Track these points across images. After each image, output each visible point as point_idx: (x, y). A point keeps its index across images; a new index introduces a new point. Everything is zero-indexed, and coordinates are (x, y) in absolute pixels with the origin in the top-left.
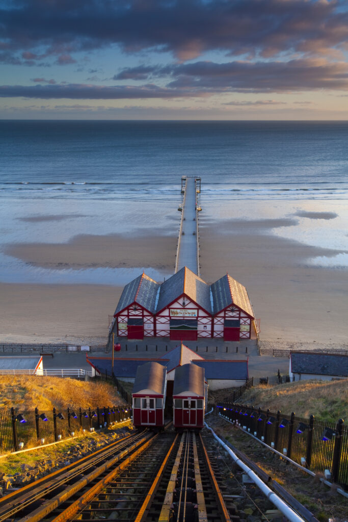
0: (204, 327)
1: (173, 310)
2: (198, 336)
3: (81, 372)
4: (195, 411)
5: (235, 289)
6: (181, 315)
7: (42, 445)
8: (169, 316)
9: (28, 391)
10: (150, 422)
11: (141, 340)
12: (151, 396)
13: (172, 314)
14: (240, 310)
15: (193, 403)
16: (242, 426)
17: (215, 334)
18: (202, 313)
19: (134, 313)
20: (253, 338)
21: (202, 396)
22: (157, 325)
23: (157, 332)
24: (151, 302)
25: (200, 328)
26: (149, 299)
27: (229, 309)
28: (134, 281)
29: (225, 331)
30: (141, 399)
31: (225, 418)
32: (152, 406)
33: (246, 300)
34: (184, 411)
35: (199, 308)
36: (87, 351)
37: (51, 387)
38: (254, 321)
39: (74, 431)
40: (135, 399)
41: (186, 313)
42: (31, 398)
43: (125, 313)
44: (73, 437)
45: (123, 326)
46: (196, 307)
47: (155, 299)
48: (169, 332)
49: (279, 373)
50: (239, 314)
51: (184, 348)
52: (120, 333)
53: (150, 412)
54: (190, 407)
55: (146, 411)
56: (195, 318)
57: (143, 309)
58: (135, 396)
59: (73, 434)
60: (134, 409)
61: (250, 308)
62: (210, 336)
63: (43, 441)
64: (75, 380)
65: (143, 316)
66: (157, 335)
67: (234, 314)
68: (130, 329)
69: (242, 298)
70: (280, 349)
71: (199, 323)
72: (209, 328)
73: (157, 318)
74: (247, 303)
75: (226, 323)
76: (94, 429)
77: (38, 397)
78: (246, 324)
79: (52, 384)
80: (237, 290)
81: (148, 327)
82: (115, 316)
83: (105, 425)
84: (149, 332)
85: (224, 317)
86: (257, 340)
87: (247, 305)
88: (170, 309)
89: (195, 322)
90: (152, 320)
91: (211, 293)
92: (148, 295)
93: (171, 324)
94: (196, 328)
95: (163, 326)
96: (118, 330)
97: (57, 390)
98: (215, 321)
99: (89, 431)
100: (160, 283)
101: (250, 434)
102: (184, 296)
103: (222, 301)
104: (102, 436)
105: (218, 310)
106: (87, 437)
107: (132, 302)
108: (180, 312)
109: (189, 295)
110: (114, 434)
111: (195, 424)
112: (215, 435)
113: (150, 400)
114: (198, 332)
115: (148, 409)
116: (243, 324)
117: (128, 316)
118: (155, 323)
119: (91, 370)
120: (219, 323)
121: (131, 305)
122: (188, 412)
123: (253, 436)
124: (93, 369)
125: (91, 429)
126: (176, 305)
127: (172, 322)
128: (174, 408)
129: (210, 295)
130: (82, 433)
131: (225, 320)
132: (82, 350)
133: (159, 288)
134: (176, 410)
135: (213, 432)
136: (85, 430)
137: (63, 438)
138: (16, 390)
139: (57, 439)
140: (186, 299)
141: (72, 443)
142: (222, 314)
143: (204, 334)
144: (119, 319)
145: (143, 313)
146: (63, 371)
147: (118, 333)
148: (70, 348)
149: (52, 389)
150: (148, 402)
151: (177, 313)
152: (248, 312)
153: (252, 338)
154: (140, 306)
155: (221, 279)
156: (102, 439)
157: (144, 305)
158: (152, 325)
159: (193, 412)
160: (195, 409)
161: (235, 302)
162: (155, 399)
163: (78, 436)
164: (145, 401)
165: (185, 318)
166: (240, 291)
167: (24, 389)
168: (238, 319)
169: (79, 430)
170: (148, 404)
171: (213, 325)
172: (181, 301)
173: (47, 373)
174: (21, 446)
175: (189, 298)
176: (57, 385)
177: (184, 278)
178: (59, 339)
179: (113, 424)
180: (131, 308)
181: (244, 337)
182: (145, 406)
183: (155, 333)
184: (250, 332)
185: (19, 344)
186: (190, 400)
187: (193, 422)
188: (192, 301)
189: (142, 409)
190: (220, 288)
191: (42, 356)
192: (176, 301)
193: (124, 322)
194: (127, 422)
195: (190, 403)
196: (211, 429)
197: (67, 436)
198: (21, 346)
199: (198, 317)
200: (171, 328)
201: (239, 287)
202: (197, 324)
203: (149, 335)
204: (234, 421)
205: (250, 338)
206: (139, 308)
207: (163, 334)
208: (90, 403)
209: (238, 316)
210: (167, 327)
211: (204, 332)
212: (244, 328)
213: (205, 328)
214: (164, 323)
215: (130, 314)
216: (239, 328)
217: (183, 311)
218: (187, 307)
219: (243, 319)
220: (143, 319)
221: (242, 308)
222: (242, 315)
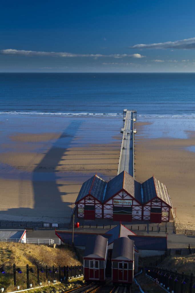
0: (137, 212)
1: (115, 200)
2: (133, 219)
3: (52, 241)
4: (127, 271)
5: (159, 186)
6: (121, 204)
7: (18, 290)
8: (113, 204)
9: (13, 253)
10: (95, 278)
11: (93, 221)
12: (96, 259)
13: (115, 203)
15: (126, 265)
16: (160, 283)
17: (144, 218)
18: (135, 203)
19: (88, 201)
21: (132, 260)
22: (105, 210)
23: (104, 215)
24: (100, 194)
25: (134, 213)
26: (99, 192)
27: (154, 200)
28: (89, 179)
29: (151, 216)
30: (90, 261)
31: (149, 277)
32: (97, 266)
33: (166, 194)
34: (119, 270)
35: (133, 199)
36: (57, 227)
37: (29, 251)
38: (172, 209)
39: (42, 282)
40: (85, 261)
41: (124, 203)
42: (14, 258)
43: (83, 201)
44: (40, 286)
45: (81, 211)
46: (131, 198)
47: (103, 193)
48: (112, 215)
49: (189, 247)
50: (161, 204)
51: (122, 227)
52: (79, 215)
53: (96, 270)
54: (123, 268)
55: (93, 270)
56: (131, 206)
57: (95, 199)
58: (85, 258)
59: (41, 284)
60: (85, 268)
61: (169, 200)
62: (141, 219)
63: (19, 288)
64: (47, 247)
65: (95, 204)
66: (104, 217)
67: (158, 204)
68: (85, 212)
69: (163, 193)
70: (190, 229)
71: (133, 209)
72: (140, 213)
73: (104, 205)
74: (167, 196)
75: (152, 210)
76: (56, 281)
77: (18, 257)
78: (166, 211)
79: (30, 248)
80: (160, 187)
81: (98, 211)
82: (76, 203)
83: (65, 279)
84: (99, 215)
85: (151, 206)
86: (174, 222)
87: (167, 198)
88: (113, 199)
89: (130, 209)
90: (101, 207)
91: (142, 189)
92: (98, 190)
93: (114, 210)
94: (131, 213)
95: (108, 210)
96: (78, 213)
97: (33, 253)
98: (145, 208)
99: (53, 282)
100: (107, 182)
101: (165, 289)
102: (124, 190)
103: (149, 195)
104: (61, 286)
105: (147, 201)
106: (50, 287)
107: (87, 194)
108: (120, 201)
109: (126, 190)
110: (69, 285)
111: (127, 280)
112: (140, 288)
113: (96, 262)
114: (133, 216)
115: (94, 268)
116: (164, 211)
117: (85, 203)
118: (103, 209)
119: (58, 240)
120: (147, 210)
121: (87, 196)
122: (122, 272)
123: (166, 290)
124: (60, 240)
125: (54, 281)
126: (117, 197)
127: (115, 208)
128: (112, 268)
129: (141, 190)
130: (48, 283)
131: (151, 208)
132: (53, 226)
133: (106, 185)
134: (113, 269)
135: (140, 287)
136: (49, 282)
137: (33, 287)
138: (5, 252)
139: (28, 287)
140: (124, 192)
141: (40, 290)
142: (149, 204)
143: (137, 218)
144: (79, 206)
145: (95, 202)
146: (39, 240)
147: (77, 215)
148: (45, 225)
149: (30, 252)
150: (94, 263)
151: (118, 203)
152: (167, 203)
153: (170, 221)
154: (92, 197)
155: (149, 180)
156: (61, 288)
157: (96, 197)
158: (101, 210)
159: (125, 271)
160: (127, 269)
161: (159, 196)
162: (99, 261)
163: (44, 285)
164: (92, 263)
165: (124, 206)
166: (162, 188)
167: (10, 251)
168: (160, 207)
169: (45, 281)
170: (94, 265)
171: (143, 211)
172: (121, 194)
173: (28, 241)
174: (2, 291)
175: (126, 192)
176: (34, 249)
177: (123, 178)
178: (38, 219)
179: (71, 279)
180: (87, 198)
181: (165, 220)
182: (92, 266)
183: (103, 216)
184: (169, 217)
185: (11, 221)
186: (123, 263)
187: (125, 279)
188: (128, 194)
189: (90, 268)
190: (148, 186)
191: (25, 230)
192: (117, 194)
193: (82, 208)
194: (81, 277)
195: (123, 265)
196: (138, 284)
197: (36, 285)
198: (13, 222)
199: (133, 205)
200: (114, 213)
201: (161, 185)
202: (131, 211)
203: (99, 217)
204: (155, 280)
205: (168, 221)
206: (92, 198)
207: (108, 216)
208: (56, 262)
209: (160, 205)
210: (111, 212)
211: (137, 216)
212: (164, 214)
213: (137, 213)
214: (109, 209)
215: (86, 202)
216: (162, 214)
217: (122, 201)
218: (125, 198)
219: (164, 208)
220: (95, 206)
221: (163, 200)
222: (163, 205)
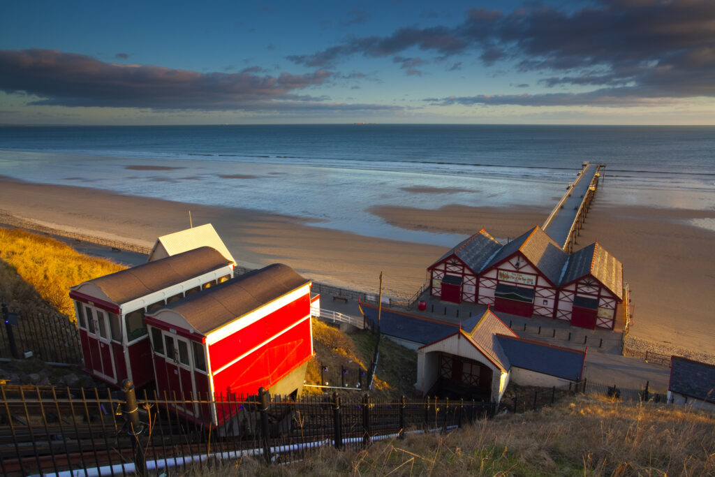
0: (543, 301)
1: (502, 272)
2: (535, 313)
5: (603, 260)
6: (513, 280)
8: (497, 279)
11: (458, 305)
13: (501, 277)
14: (601, 286)
17: (559, 314)
18: (542, 282)
19: (451, 268)
20: (616, 330)
22: (480, 288)
23: (480, 297)
24: (479, 260)
25: (538, 301)
26: (477, 256)
27: (583, 281)
29: (575, 312)
33: (617, 277)
35: (539, 274)
41: (520, 279)
43: (442, 267)
45: (438, 284)
46: (534, 272)
47: (487, 259)
48: (494, 300)
49: (647, 387)
50: (599, 291)
51: (489, 315)
56: (532, 288)
57: (464, 265)
61: (619, 287)
62: (551, 316)
65: (464, 274)
66: (479, 302)
67: (591, 290)
68: (444, 287)
69: (610, 273)
71: (537, 295)
72: (551, 303)
73: (481, 279)
74: (616, 280)
75: (577, 301)
78: (609, 307)
80: (606, 262)
81: (469, 289)
82: (429, 269)
84: (469, 296)
85: (575, 292)
86: (623, 334)
87: (616, 283)
88: (498, 270)
89: (532, 292)
90: (474, 281)
91: (567, 263)
92: (478, 253)
93: (497, 290)
94: (533, 302)
95: (488, 291)
96: (432, 288)
98: (561, 295)
100: (503, 244)
102: (520, 254)
105: (567, 282)
107: (450, 254)
108: (512, 276)
109: (526, 255)
114: (535, 307)
116: (604, 306)
117: (445, 271)
118: (477, 286)
120: (566, 299)
121: (449, 258)
126: (507, 266)
127: (499, 287)
129: (563, 264)
131: (576, 297)
140: (521, 259)
142: (572, 288)
143: (543, 312)
144: (435, 275)
145: (463, 270)
147: (432, 292)
151: (508, 277)
152: (613, 291)
154: (460, 260)
155: (586, 248)
157: (467, 262)
158: (474, 288)
161: (595, 274)
165: (519, 285)
166: (610, 265)
168: (596, 298)
171: (557, 300)
172: (514, 261)
175: (525, 258)
177: (529, 236)
180: (450, 261)
181: (604, 326)
183: (477, 299)
184: (614, 320)
188: (530, 263)
192: (507, 259)
193: (440, 278)
199: (536, 286)
200: (495, 294)
201: (610, 260)
202: (533, 296)
203: (468, 300)
205: (612, 329)
206: (459, 263)
207: (486, 301)
209: (597, 293)
210: (491, 293)
211: (543, 309)
212: (605, 313)
213: (545, 303)
214: (489, 288)
215: (447, 270)
216: (597, 312)
217: (516, 275)
218: (521, 270)
219: (605, 299)
220: (463, 278)
221: (605, 284)
222: (603, 293)
